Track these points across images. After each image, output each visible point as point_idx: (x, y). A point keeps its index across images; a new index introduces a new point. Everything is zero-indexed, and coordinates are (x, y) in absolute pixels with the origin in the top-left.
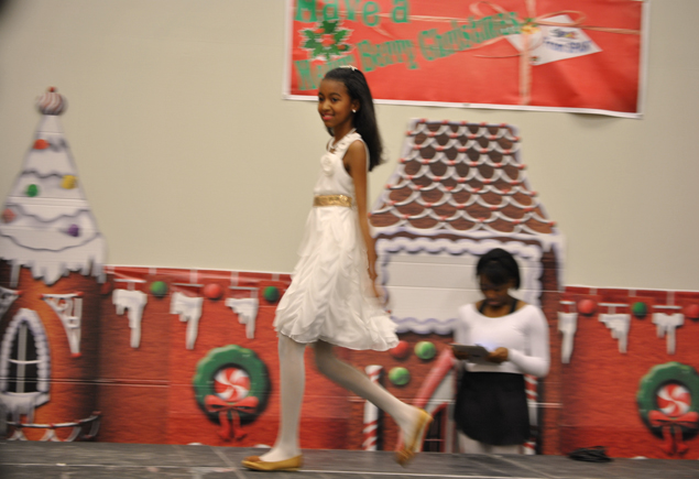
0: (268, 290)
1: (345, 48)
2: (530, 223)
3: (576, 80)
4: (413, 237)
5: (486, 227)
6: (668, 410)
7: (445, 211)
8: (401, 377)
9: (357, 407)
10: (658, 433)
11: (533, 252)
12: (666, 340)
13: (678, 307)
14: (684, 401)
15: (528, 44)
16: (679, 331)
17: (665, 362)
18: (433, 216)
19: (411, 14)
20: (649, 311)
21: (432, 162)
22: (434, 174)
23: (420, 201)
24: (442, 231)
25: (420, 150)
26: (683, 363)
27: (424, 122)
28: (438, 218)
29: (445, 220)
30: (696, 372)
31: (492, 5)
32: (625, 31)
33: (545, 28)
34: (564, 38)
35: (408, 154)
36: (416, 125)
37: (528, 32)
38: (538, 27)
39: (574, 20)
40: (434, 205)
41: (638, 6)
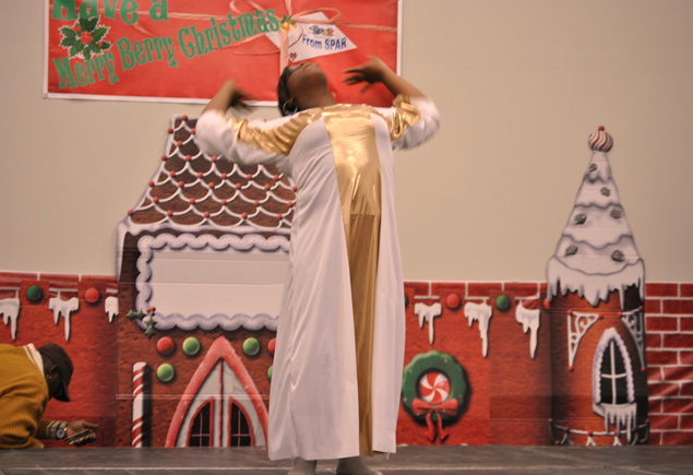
0: (31, 290)
1: (105, 46)
4: (177, 233)
5: (249, 222)
6: (430, 398)
7: (208, 207)
8: (167, 374)
9: (123, 404)
10: (421, 421)
12: (428, 329)
13: (436, 297)
14: (444, 388)
15: (287, 41)
16: (437, 321)
17: (426, 351)
18: (196, 211)
19: (170, 11)
20: (410, 301)
21: (193, 158)
22: (196, 170)
23: (183, 197)
24: (205, 227)
25: (181, 147)
26: (442, 352)
27: (186, 119)
28: (202, 214)
29: (208, 217)
30: (456, 361)
31: (251, 2)
32: (381, 28)
33: (303, 25)
34: (321, 35)
35: (172, 151)
36: (178, 122)
37: (288, 29)
38: (297, 24)
39: (330, 17)
40: (197, 201)
41: (394, 4)
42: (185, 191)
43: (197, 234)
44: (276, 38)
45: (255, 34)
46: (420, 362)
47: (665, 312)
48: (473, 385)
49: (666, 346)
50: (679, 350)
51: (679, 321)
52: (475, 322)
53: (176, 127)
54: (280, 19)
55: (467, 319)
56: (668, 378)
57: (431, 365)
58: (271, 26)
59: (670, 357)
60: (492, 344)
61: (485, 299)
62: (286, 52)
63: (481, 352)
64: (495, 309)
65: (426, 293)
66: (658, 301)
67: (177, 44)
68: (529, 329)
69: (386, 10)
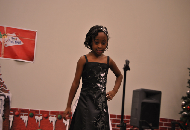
2: (2, 90)
3: (17, 52)
11: (3, 98)
12: (38, 123)
13: (41, 114)
15: (4, 41)
16: (41, 121)
20: (34, 115)
32: (31, 39)
33: (9, 37)
34: (14, 40)
37: (5, 37)
38: (7, 36)
39: (17, 35)
41: (35, 33)
44: (1, 40)
52: (52, 122)
54: (3, 35)
55: (49, 121)
60: (56, 128)
61: (55, 115)
62: (4, 44)
64: (58, 118)
65: (38, 113)
68: (66, 125)
69: (32, 34)
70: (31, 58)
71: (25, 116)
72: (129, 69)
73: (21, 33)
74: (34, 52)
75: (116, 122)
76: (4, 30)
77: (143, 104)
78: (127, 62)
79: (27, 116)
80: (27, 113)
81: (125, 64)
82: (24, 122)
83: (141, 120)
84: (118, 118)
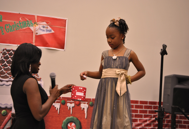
3: (48, 40)
4: (2, 81)
12: (70, 110)
14: (74, 127)
15: (35, 29)
16: (73, 108)
17: (69, 116)
18: (7, 75)
19: (3, 19)
20: (66, 102)
21: (7, 60)
22: (8, 64)
23: (4, 71)
24: (10, 80)
25: (4, 57)
26: (74, 117)
27: (6, 49)
28: (9, 76)
29: (11, 77)
30: (78, 119)
31: (26, 18)
32: (61, 27)
33: (40, 25)
34: (45, 28)
35: (1, 58)
36: (4, 50)
37: (36, 26)
38: (38, 25)
39: (47, 24)
40: (8, 72)
41: (65, 21)
42: (5, 69)
43: (7, 81)
44: (32, 28)
45: (26, 27)
46: (68, 119)
47: (135, 108)
48: (82, 126)
49: (135, 117)
50: (138, 119)
51: (139, 111)
52: (84, 109)
53: (3, 51)
54: (34, 23)
55: (81, 108)
56: (135, 126)
57: (71, 120)
58: (31, 25)
59: (136, 121)
60: (88, 115)
61: (87, 102)
62: (35, 32)
63: (85, 117)
64: (89, 105)
65: (70, 100)
66: (133, 105)
67: (4, 29)
69: (63, 22)
70: (62, 46)
71: (58, 103)
72: (167, 54)
73: (51, 21)
74: (65, 40)
75: (148, 108)
76: (35, 19)
77: (175, 90)
78: (165, 47)
79: (59, 104)
80: (59, 101)
81: (162, 48)
82: (57, 109)
83: (173, 106)
84: (149, 104)
